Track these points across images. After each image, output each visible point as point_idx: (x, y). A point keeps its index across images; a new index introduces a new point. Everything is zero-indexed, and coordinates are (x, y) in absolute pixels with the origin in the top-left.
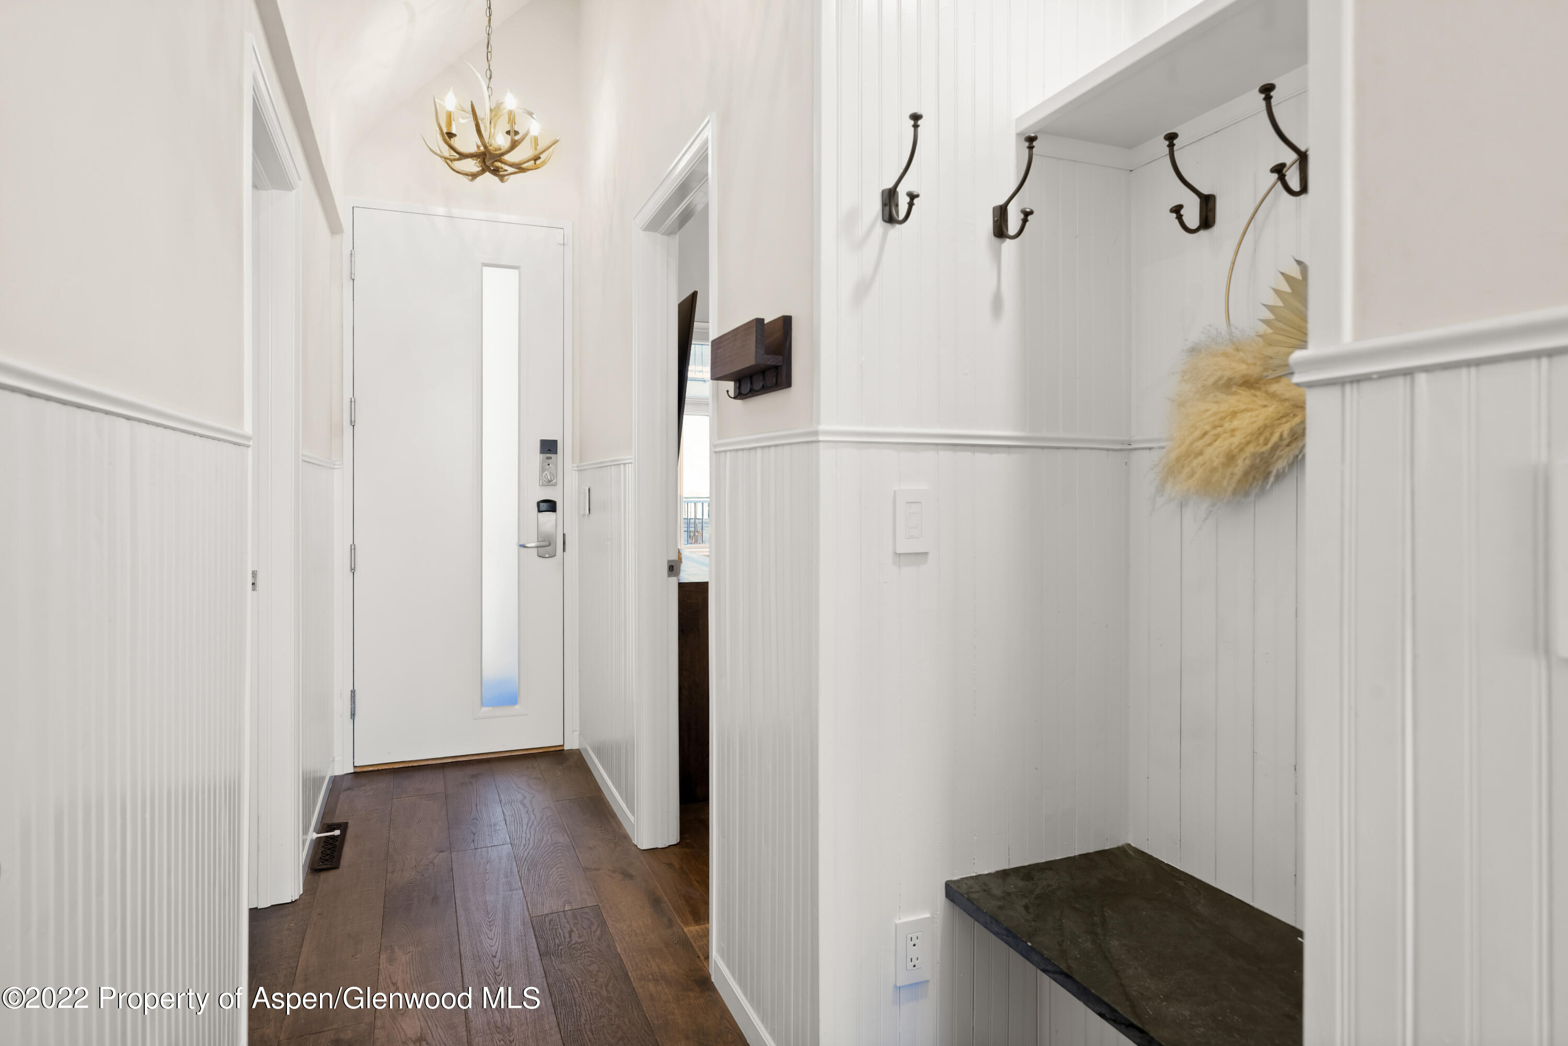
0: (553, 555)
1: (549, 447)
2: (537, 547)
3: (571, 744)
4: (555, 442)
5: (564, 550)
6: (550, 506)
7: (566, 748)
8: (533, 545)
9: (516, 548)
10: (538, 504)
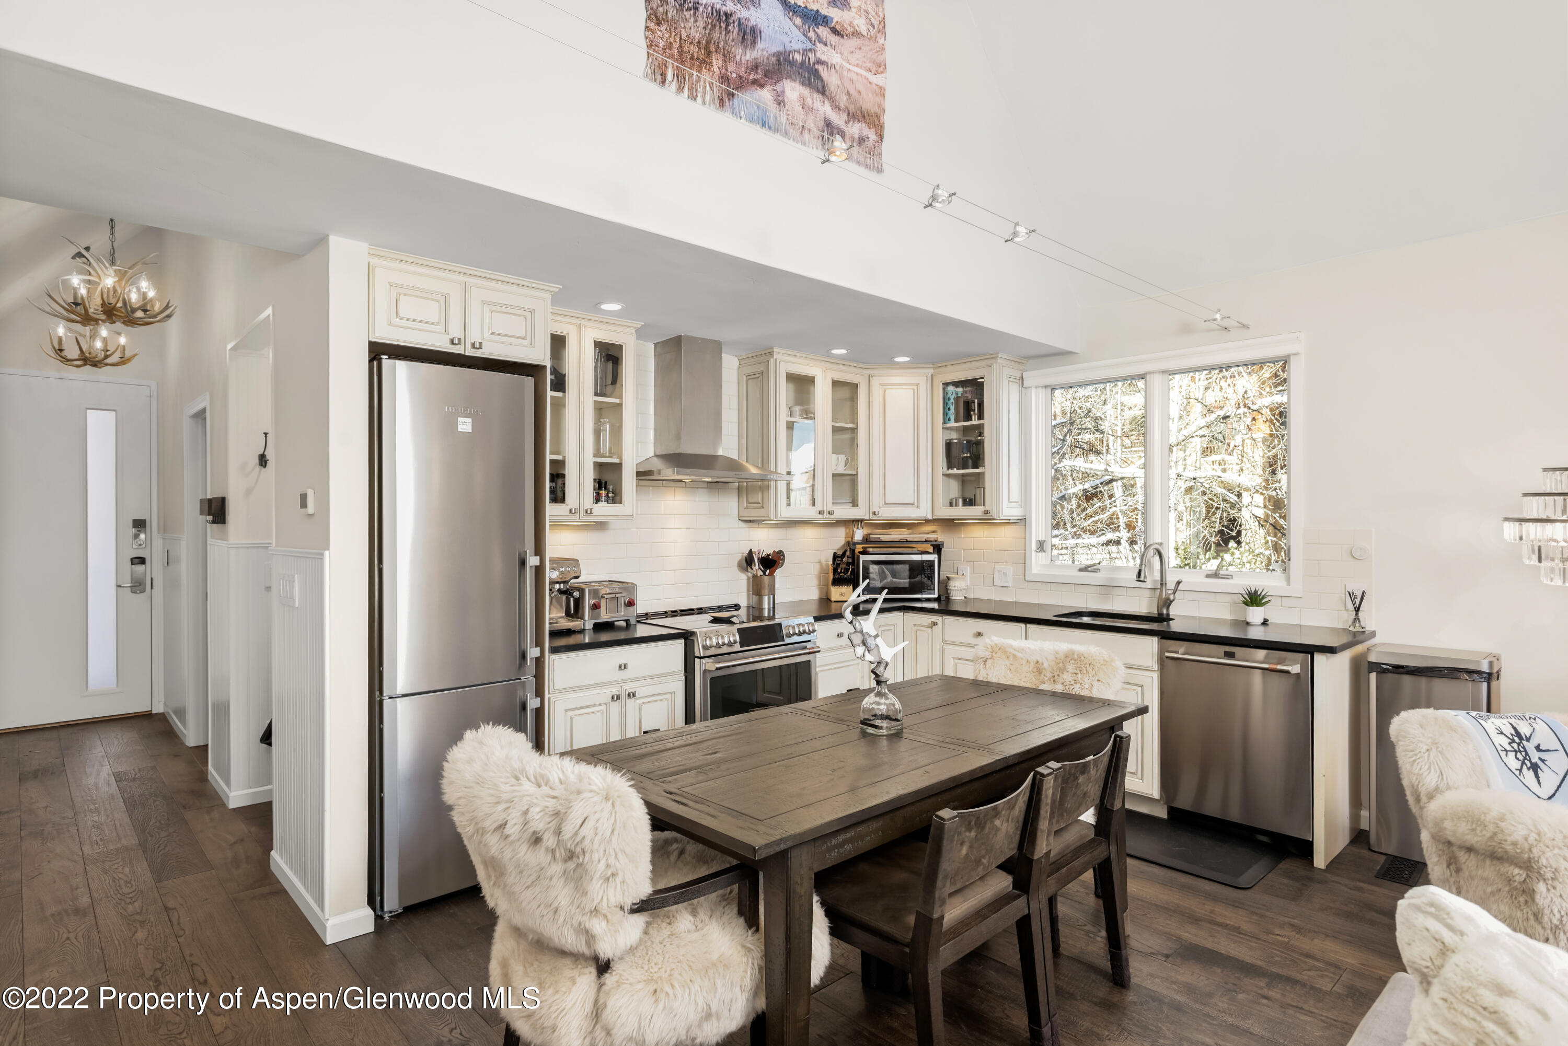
0: (143, 591)
1: (140, 524)
2: (131, 587)
3: (158, 708)
4: (144, 521)
5: (152, 588)
6: (141, 561)
7: (154, 712)
8: (129, 585)
9: (115, 588)
10: (132, 559)
